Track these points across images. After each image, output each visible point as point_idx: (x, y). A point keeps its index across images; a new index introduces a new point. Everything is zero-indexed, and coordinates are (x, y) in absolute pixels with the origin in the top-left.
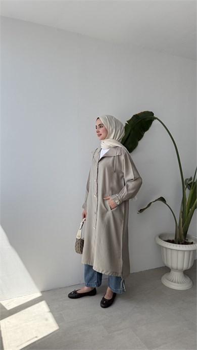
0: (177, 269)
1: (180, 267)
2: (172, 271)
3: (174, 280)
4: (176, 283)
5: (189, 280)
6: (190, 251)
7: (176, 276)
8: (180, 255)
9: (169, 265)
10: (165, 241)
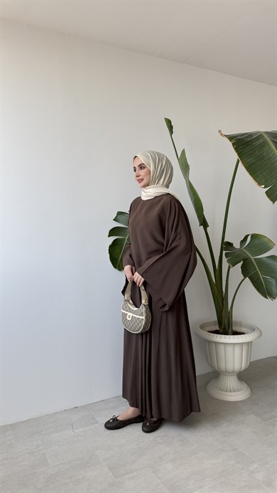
2: (221, 376)
3: (225, 388)
5: (246, 385)
6: (242, 344)
7: (228, 382)
10: (209, 332)
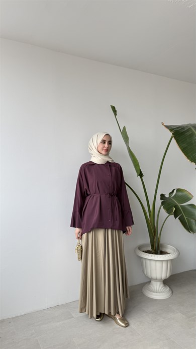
0: (156, 279)
1: (159, 276)
2: (152, 282)
3: (155, 290)
4: (158, 292)
6: (167, 261)
7: (157, 286)
8: (158, 264)
9: (149, 275)
10: (144, 252)
